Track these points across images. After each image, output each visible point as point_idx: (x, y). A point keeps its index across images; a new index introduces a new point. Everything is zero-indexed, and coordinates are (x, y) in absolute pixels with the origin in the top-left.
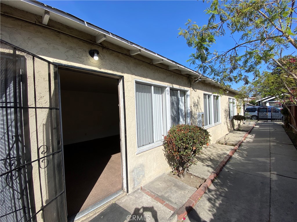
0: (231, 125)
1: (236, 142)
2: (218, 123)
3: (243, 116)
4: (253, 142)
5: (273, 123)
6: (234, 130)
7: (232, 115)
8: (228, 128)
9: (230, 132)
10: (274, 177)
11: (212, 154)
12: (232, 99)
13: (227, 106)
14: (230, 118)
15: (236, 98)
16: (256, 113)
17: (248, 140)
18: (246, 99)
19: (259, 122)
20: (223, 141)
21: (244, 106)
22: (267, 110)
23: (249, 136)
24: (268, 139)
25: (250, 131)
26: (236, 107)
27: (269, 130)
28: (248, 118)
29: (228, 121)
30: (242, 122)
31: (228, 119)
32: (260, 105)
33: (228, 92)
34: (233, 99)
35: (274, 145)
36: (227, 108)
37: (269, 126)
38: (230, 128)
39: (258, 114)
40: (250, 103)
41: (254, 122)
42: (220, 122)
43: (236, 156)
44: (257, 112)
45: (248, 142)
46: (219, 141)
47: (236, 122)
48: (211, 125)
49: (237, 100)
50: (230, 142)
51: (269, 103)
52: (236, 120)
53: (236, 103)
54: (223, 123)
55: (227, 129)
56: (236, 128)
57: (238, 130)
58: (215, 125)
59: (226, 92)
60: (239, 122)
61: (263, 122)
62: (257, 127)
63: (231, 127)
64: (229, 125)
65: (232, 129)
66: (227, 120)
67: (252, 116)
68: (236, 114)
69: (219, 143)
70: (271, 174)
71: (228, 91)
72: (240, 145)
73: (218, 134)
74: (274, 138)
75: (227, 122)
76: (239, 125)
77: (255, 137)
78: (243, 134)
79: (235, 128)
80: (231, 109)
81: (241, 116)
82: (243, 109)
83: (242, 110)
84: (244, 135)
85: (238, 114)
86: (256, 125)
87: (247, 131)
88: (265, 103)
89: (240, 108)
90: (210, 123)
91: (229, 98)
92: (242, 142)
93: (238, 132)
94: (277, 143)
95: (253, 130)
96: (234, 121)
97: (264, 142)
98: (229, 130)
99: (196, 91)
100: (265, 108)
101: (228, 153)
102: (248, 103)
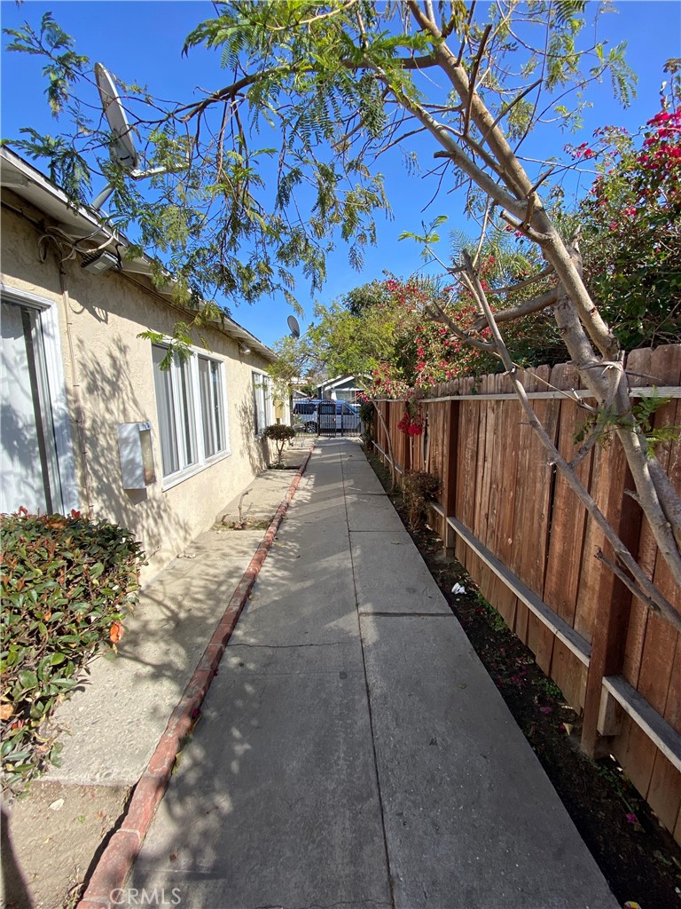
0: (260, 456)
1: (271, 511)
2: (221, 453)
3: (288, 428)
4: (312, 501)
5: (346, 440)
6: (270, 467)
7: (262, 426)
8: (252, 465)
9: (258, 476)
10: (370, 631)
11: (187, 593)
12: (261, 376)
13: (249, 396)
14: (256, 433)
15: (271, 373)
16: (314, 417)
17: (300, 495)
18: (294, 380)
19: (320, 439)
20: (234, 515)
21: (291, 398)
22: (334, 410)
23: (303, 482)
24: (340, 485)
25: (302, 467)
26: (271, 401)
27: (339, 460)
28: (299, 430)
29: (252, 445)
30: (287, 443)
31: (252, 438)
32: (320, 398)
33: (248, 351)
34: (264, 376)
35: (353, 504)
36: (249, 404)
37: (338, 448)
38: (257, 463)
39: (319, 419)
40: (303, 391)
41: (312, 439)
42: (228, 450)
43: (268, 570)
44: (316, 413)
45: (300, 504)
46: (224, 517)
47: (273, 445)
48: (194, 467)
49: (275, 381)
50: (257, 515)
51: (337, 392)
52: (272, 438)
53: (272, 388)
54: (237, 451)
55: (250, 467)
56: (273, 459)
57: (279, 467)
58: (210, 464)
59: (244, 350)
60: (280, 443)
61: (327, 439)
62: (318, 451)
63: (261, 459)
64: (255, 455)
65: (264, 464)
66: (248, 440)
67: (307, 424)
68: (272, 422)
69: (224, 524)
70: (361, 617)
71: (248, 347)
72: (281, 521)
73: (221, 491)
74: (352, 482)
75: (249, 448)
76: (280, 451)
77: (315, 485)
78: (289, 477)
79: (271, 462)
80: (261, 408)
81: (284, 426)
82: (289, 408)
83: (287, 410)
84: (290, 481)
85: (278, 420)
86: (315, 447)
87: (298, 468)
88: (330, 392)
89: (282, 405)
90: (193, 460)
91: (253, 373)
92: (288, 507)
93: (279, 473)
94: (359, 494)
95: (309, 464)
96: (269, 441)
97: (334, 497)
98: (254, 469)
99: (106, 321)
100: (332, 405)
101: (246, 564)
102: (299, 392)
